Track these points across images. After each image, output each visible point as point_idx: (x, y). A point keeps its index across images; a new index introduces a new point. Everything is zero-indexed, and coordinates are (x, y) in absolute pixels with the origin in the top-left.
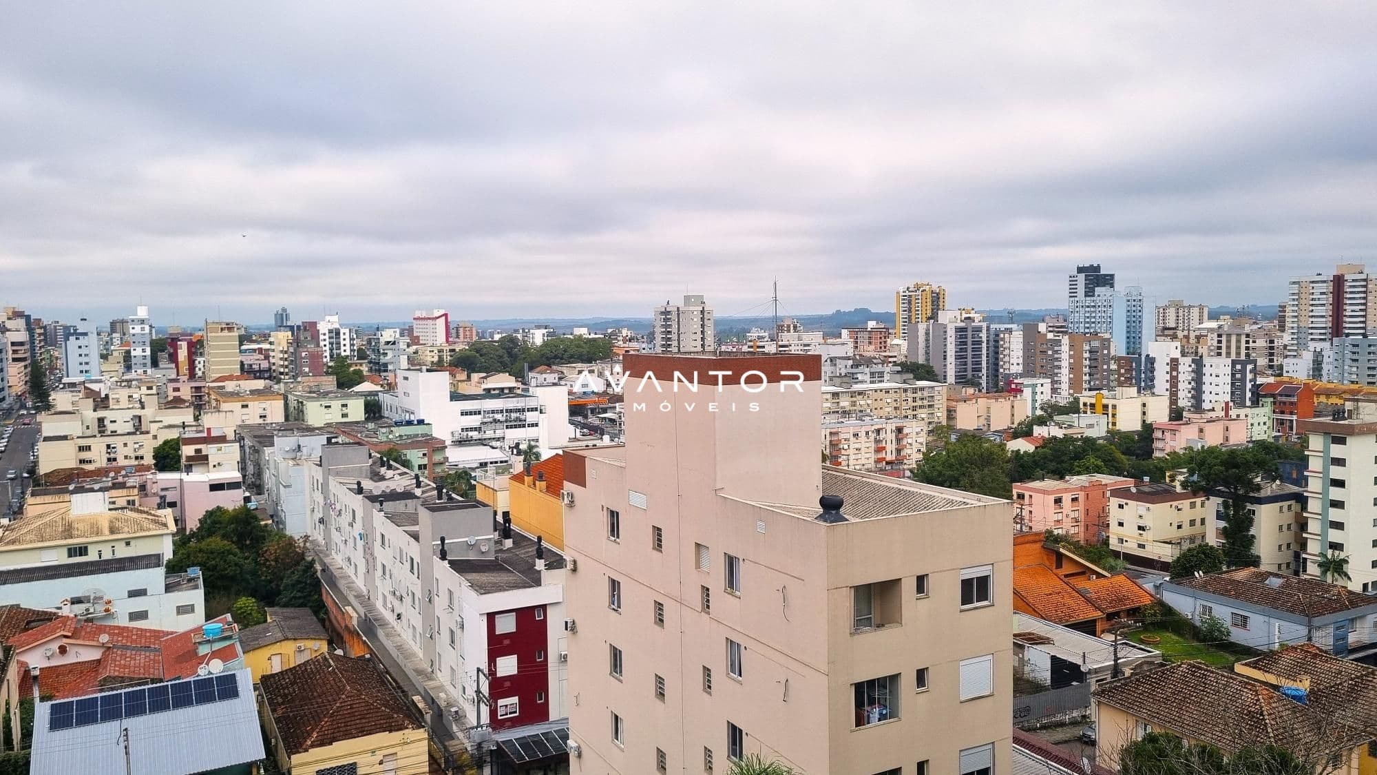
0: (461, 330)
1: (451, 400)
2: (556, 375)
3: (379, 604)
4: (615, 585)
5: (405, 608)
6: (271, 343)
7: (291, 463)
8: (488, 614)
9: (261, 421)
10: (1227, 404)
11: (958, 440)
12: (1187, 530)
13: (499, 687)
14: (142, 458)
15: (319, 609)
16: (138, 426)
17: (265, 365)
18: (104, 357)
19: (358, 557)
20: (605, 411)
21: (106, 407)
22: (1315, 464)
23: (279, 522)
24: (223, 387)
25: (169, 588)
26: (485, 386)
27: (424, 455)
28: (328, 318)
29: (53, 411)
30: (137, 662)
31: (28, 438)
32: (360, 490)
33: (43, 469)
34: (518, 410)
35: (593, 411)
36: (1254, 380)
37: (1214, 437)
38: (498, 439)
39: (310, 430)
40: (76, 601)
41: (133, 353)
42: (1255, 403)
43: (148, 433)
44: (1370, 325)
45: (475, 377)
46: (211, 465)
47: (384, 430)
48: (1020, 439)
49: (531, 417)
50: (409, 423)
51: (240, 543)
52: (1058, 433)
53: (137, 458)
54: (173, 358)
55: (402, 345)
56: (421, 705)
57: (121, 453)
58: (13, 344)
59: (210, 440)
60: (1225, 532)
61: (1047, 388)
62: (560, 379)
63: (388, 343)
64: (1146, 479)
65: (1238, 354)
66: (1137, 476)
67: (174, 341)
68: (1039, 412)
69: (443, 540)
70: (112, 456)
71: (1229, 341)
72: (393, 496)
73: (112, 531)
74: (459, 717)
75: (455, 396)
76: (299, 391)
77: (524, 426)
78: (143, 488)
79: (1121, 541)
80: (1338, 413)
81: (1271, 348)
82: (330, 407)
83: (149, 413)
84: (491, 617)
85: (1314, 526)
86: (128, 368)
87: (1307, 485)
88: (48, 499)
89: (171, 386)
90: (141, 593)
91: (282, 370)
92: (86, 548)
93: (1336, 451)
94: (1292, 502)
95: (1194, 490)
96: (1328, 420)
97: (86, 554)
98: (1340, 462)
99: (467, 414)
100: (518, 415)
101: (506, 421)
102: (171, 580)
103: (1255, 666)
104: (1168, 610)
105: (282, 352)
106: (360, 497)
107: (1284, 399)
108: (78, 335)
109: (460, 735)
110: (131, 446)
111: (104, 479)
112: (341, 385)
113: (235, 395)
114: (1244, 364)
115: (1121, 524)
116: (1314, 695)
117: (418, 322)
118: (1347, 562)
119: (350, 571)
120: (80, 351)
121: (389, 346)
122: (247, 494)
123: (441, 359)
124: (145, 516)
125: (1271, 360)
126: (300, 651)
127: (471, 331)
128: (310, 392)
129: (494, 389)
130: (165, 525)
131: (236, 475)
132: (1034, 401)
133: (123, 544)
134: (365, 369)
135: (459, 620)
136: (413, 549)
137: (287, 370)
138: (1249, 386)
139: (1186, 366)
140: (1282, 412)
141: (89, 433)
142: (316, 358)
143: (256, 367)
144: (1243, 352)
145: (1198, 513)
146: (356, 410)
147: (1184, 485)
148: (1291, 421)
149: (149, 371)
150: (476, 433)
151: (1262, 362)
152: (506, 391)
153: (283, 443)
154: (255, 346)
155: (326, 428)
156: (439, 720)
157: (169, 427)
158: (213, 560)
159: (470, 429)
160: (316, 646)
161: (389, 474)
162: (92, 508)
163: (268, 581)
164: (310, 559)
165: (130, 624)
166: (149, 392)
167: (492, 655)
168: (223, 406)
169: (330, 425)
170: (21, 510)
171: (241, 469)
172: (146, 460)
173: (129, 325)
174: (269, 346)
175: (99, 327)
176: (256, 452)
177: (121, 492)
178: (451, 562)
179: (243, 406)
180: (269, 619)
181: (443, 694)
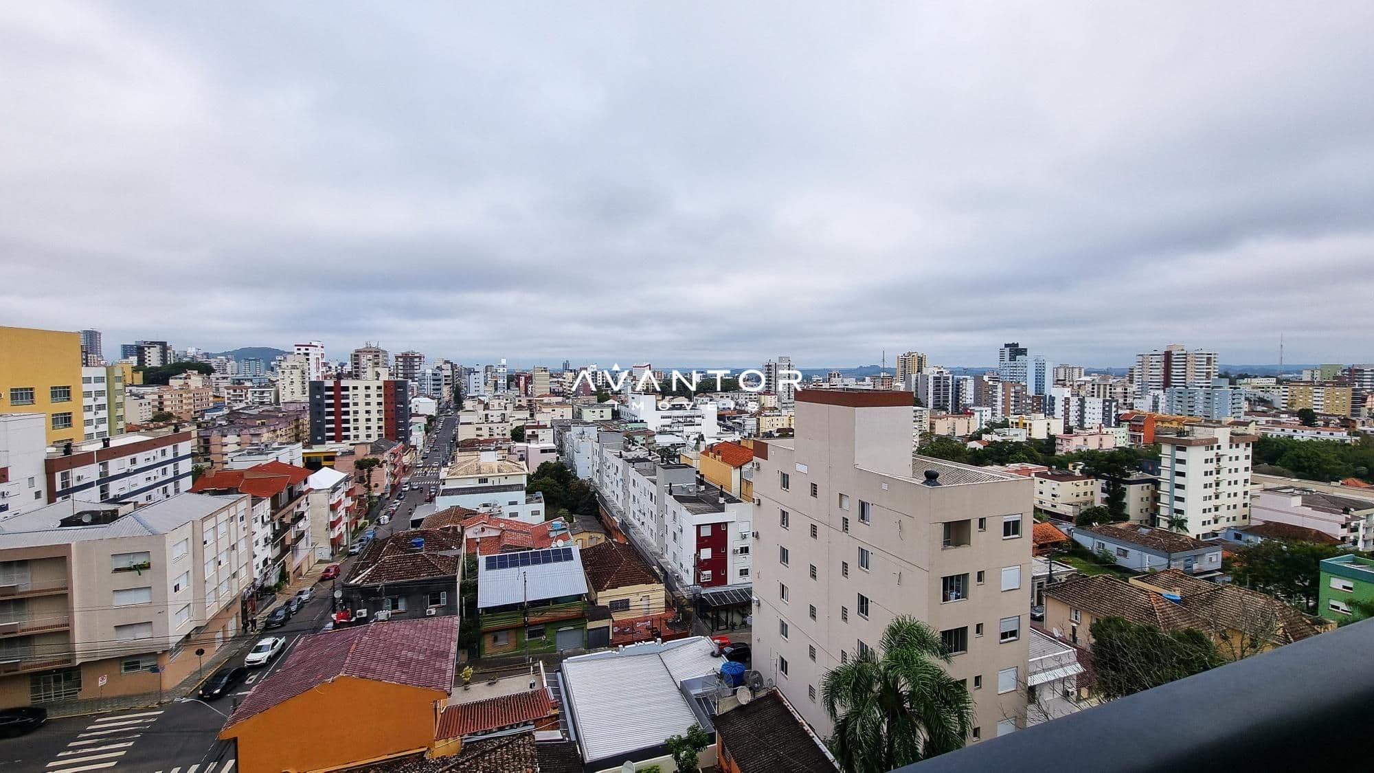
1: (656, 410)
2: (709, 399)
3: (631, 517)
4: (785, 514)
5: (647, 519)
6: (564, 378)
7: (580, 440)
9: (561, 418)
10: (1100, 425)
11: (937, 441)
12: (1082, 498)
13: (701, 565)
14: (505, 435)
15: (598, 516)
16: (503, 419)
17: (561, 389)
18: (485, 384)
19: (619, 491)
20: (735, 418)
21: (488, 409)
22: (1165, 462)
23: (574, 470)
24: (542, 400)
25: (527, 502)
26: (672, 403)
27: (644, 438)
28: (590, 366)
29: (464, 410)
30: (519, 539)
31: (453, 423)
32: (620, 456)
33: (460, 438)
34: (691, 417)
35: (728, 418)
36: (1117, 411)
37: (1093, 445)
38: (680, 432)
39: (586, 424)
40: (485, 505)
41: (498, 382)
42: (1118, 424)
43: (508, 422)
44: (1188, 381)
45: (667, 398)
46: (540, 440)
47: (623, 425)
48: (974, 442)
49: (697, 420)
50: (636, 422)
51: (558, 480)
52: (999, 439)
53: (503, 435)
54: (518, 385)
56: (658, 571)
57: (496, 431)
58: (445, 376)
59: (538, 427)
60: (1106, 500)
61: (989, 412)
62: (712, 400)
64: (1054, 467)
65: (1105, 396)
66: (1049, 465)
67: (518, 376)
68: (984, 427)
69: (669, 484)
70: (491, 433)
71: (1099, 388)
72: (639, 460)
73: (499, 472)
74: (679, 579)
75: (658, 408)
76: (579, 403)
77: (694, 425)
78: (509, 450)
79: (1041, 502)
80: (1180, 433)
81: (1126, 393)
82: (594, 412)
83: (508, 412)
84: (697, 527)
85: (1164, 499)
86: (496, 389)
87: (1160, 474)
88: (467, 453)
89: (517, 399)
90: (515, 503)
91: (569, 392)
92: (487, 479)
93: (1180, 455)
94: (1150, 484)
95: (1087, 474)
96: (1173, 436)
97: (488, 482)
98: (1180, 462)
99: (664, 417)
100: (690, 419)
101: (684, 422)
102: (528, 498)
103: (1141, 579)
104: (1076, 544)
105: (569, 383)
106: (621, 459)
107: (1136, 423)
108: (473, 372)
109: (681, 589)
110: (501, 429)
111: (490, 445)
112: (599, 401)
113: (548, 404)
114: (1110, 402)
115: (1041, 493)
116: (1184, 600)
118: (1187, 521)
119: (614, 499)
120: (474, 381)
122: (558, 455)
124: (512, 464)
125: (1125, 400)
126: (591, 538)
127: (662, 373)
128: (584, 404)
129: (677, 405)
130: (523, 469)
131: (553, 446)
132: (981, 420)
133: (504, 477)
134: (610, 392)
135: (680, 527)
136: (652, 488)
138: (1113, 415)
139: (1074, 402)
140: (1135, 431)
141: (481, 421)
142: (585, 386)
143: (557, 390)
144: (1108, 395)
145: (1089, 488)
146: (608, 414)
147: (1082, 471)
148: (1140, 436)
149: (506, 391)
150: (669, 428)
151: (1121, 401)
152: (684, 406)
153: (576, 430)
154: (556, 380)
155: (594, 423)
156: (668, 579)
157: (518, 419)
158: (547, 488)
159: (666, 426)
160: (599, 536)
161: (634, 448)
162: (489, 459)
163: (573, 501)
164: (593, 490)
165: (511, 519)
166: (507, 402)
167: (699, 548)
168: (544, 410)
169: (596, 421)
170: (453, 459)
171: (554, 443)
172: (508, 436)
173: (495, 368)
174: (563, 380)
175: (481, 369)
176: (561, 434)
177: (501, 452)
178: (674, 496)
179: (553, 410)
180: (575, 521)
181: (669, 566)
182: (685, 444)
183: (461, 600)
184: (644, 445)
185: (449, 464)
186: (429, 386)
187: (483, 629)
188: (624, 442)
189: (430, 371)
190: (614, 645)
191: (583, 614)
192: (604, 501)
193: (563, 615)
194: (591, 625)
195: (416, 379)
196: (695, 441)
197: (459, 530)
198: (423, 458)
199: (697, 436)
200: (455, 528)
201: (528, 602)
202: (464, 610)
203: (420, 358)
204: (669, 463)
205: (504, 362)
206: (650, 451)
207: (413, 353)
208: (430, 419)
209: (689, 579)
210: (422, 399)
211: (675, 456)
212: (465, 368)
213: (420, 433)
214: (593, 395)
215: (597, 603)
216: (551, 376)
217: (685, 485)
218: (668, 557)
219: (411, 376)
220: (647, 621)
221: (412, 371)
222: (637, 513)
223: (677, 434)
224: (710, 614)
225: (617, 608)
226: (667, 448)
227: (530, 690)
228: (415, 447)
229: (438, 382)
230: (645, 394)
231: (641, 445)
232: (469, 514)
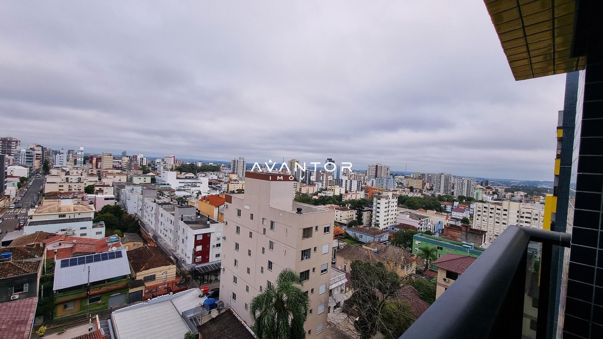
0: (178, 161)
1: (177, 179)
2: (205, 174)
3: (159, 232)
4: (238, 228)
6: (122, 160)
7: (131, 193)
8: (195, 235)
9: (119, 181)
10: (356, 190)
11: (302, 196)
12: (350, 217)
13: (196, 254)
14: (80, 190)
15: (140, 233)
16: (80, 181)
17: (120, 166)
18: (68, 160)
20: (217, 184)
21: (69, 175)
22: (374, 204)
23: (126, 209)
24: (107, 171)
25: (93, 227)
26: (185, 176)
27: (169, 193)
28: (140, 155)
29: (50, 175)
30: (86, 248)
31: (42, 182)
32: (155, 202)
33: (46, 191)
34: (195, 183)
35: (214, 184)
36: (361, 185)
37: (354, 198)
38: (189, 190)
39: (135, 185)
40: (63, 230)
41: (77, 160)
42: (361, 190)
43: (83, 183)
44: (382, 176)
45: (183, 173)
46: (104, 193)
47: (157, 186)
48: (315, 196)
49: (198, 184)
50: (165, 184)
52: (324, 195)
53: (78, 190)
54: (91, 162)
55: (162, 164)
56: (172, 259)
57: (74, 188)
58: (36, 154)
59: (104, 186)
60: (357, 218)
61: (321, 185)
62: (205, 175)
63: (158, 163)
64: (341, 206)
65: (358, 180)
66: (340, 205)
67: (92, 158)
68: (319, 190)
69: (182, 215)
70: (70, 189)
71: (356, 177)
72: (165, 204)
73: (74, 210)
74: (184, 262)
75: (178, 178)
76: (131, 174)
77: (196, 187)
78: (82, 198)
79: (337, 219)
80: (379, 194)
81: (364, 179)
82: (141, 179)
83: (83, 177)
84: (196, 236)
85: (374, 217)
86: (75, 164)
87: (373, 208)
88: (51, 200)
89: (90, 170)
90: (85, 228)
91: (125, 168)
92: (65, 215)
93: (379, 201)
94: (370, 212)
95: (352, 208)
96: (377, 195)
97: (65, 217)
98: (379, 204)
99: (181, 183)
100: (195, 184)
101: (192, 185)
102: (94, 225)
103: (366, 246)
104: (347, 234)
105: (125, 163)
106: (155, 203)
107: (367, 190)
108: (60, 153)
109: (185, 267)
110: (77, 186)
111: (70, 195)
112: (143, 173)
113: (111, 174)
114: (360, 182)
115: (337, 215)
116: (378, 252)
117: (166, 158)
118: (379, 224)
119: (150, 223)
120: (60, 158)
121: (158, 164)
122: (116, 201)
123: (172, 168)
124: (85, 206)
125: (364, 182)
126: (134, 245)
127: (180, 161)
128: (134, 174)
129: (188, 177)
130: (92, 209)
131: (113, 196)
132: (318, 187)
133: (78, 214)
134: (150, 169)
135: (186, 236)
136: (173, 218)
137: (127, 168)
138: (360, 187)
139: (349, 181)
140: (366, 193)
141: (63, 182)
142: (136, 165)
143: (117, 166)
144: (359, 179)
145: (352, 213)
146: (148, 180)
147: (350, 207)
148: (368, 195)
149: (83, 165)
150: (183, 188)
151: (363, 182)
152: (191, 178)
153: (128, 188)
154: (117, 161)
155: (140, 184)
156: (178, 262)
157: (90, 181)
158: (108, 219)
159: (182, 187)
160: (139, 243)
161: (163, 197)
162: (67, 204)
163: (124, 226)
164: (137, 220)
165: (81, 237)
166: (83, 171)
167: (196, 246)
168: (108, 177)
169: (141, 184)
170: (40, 203)
171: (114, 195)
172: (83, 190)
173: (75, 152)
174: (121, 161)
175: (65, 151)
176: (119, 190)
177: (77, 199)
178: (184, 221)
179: (114, 177)
180: (125, 236)
181: (179, 256)
182: (191, 196)
183: (40, 287)
184: (169, 196)
185: (36, 206)
186: (23, 159)
187: (56, 302)
188: (157, 195)
189: (25, 151)
190: (145, 299)
191: (127, 285)
192: (144, 225)
193: (114, 287)
194: (131, 291)
195: (12, 155)
196: (196, 195)
197: (41, 245)
198: (15, 203)
199: (198, 192)
200: (38, 245)
201: (90, 283)
202: (42, 293)
203: (17, 142)
204: (182, 205)
205: (82, 149)
206: (172, 199)
207: (11, 138)
208: (23, 179)
209: (189, 261)
210: (17, 167)
211: (185, 201)
212: (53, 151)
213: (14, 188)
214: (140, 170)
215: (136, 279)
216: (114, 158)
217: (190, 216)
218: (179, 252)
219: (9, 152)
220: (165, 284)
221: (9, 149)
222: (163, 231)
223: (188, 191)
224: (199, 277)
225: (148, 280)
226: (181, 198)
227: (88, 332)
228: (9, 196)
229: (32, 158)
230: (170, 171)
231: (167, 196)
232: (50, 236)
